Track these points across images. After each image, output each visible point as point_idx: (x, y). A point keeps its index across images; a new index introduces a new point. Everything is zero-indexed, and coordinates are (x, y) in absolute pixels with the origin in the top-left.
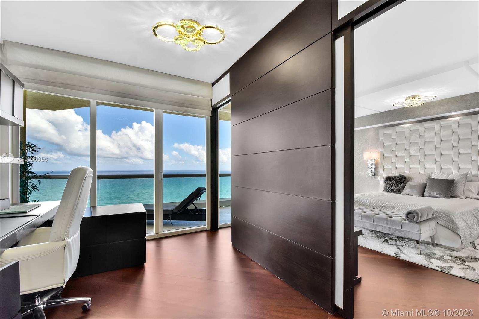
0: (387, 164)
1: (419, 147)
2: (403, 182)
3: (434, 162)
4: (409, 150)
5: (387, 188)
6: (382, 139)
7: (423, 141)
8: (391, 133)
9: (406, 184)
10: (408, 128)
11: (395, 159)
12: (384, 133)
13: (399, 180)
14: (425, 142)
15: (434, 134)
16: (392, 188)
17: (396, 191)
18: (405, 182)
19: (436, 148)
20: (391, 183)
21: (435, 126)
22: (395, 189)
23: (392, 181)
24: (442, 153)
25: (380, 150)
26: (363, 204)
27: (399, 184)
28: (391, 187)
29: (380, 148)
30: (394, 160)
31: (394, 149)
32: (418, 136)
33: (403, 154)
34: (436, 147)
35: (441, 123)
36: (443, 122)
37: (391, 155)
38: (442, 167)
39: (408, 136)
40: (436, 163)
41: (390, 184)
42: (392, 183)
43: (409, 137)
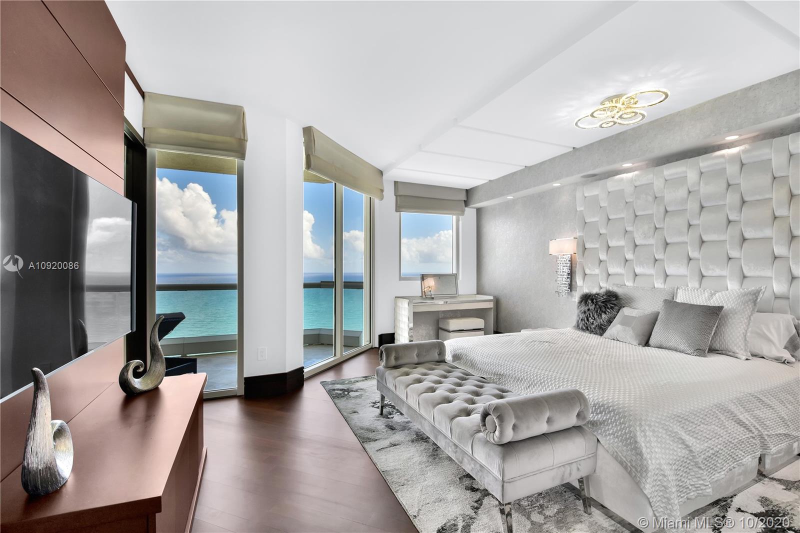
0: (590, 265)
1: (653, 225)
2: (612, 308)
3: (686, 261)
4: (631, 232)
5: (580, 321)
6: (582, 209)
7: (662, 210)
8: (598, 195)
9: (618, 313)
10: (631, 181)
11: (605, 254)
12: (586, 195)
13: (603, 302)
14: (667, 211)
15: (686, 192)
16: (588, 320)
17: (595, 328)
18: (617, 308)
19: (690, 225)
20: (587, 308)
21: (686, 172)
22: (593, 324)
23: (588, 305)
24: (705, 238)
25: (578, 234)
26: (471, 362)
27: (602, 312)
28: (586, 319)
29: (577, 230)
30: (603, 257)
31: (603, 231)
32: (650, 199)
33: (622, 243)
34: (691, 223)
35: (701, 165)
36: (704, 162)
37: (597, 246)
38: (705, 274)
39: (631, 200)
40: (691, 262)
41: (585, 312)
42: (589, 310)
43: (633, 202)
